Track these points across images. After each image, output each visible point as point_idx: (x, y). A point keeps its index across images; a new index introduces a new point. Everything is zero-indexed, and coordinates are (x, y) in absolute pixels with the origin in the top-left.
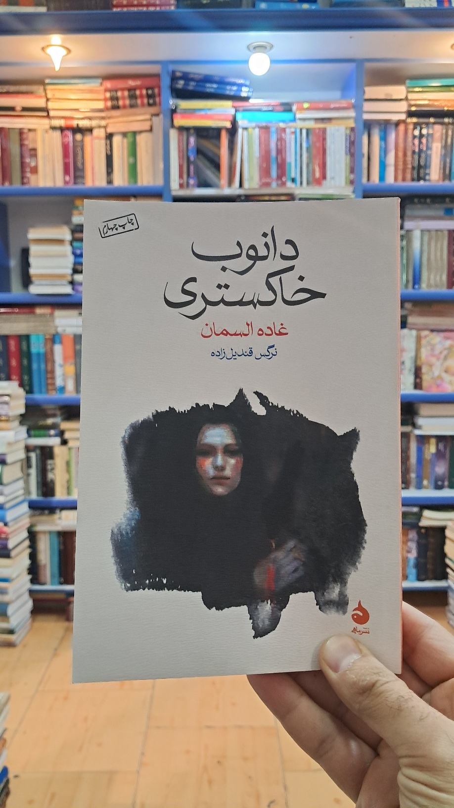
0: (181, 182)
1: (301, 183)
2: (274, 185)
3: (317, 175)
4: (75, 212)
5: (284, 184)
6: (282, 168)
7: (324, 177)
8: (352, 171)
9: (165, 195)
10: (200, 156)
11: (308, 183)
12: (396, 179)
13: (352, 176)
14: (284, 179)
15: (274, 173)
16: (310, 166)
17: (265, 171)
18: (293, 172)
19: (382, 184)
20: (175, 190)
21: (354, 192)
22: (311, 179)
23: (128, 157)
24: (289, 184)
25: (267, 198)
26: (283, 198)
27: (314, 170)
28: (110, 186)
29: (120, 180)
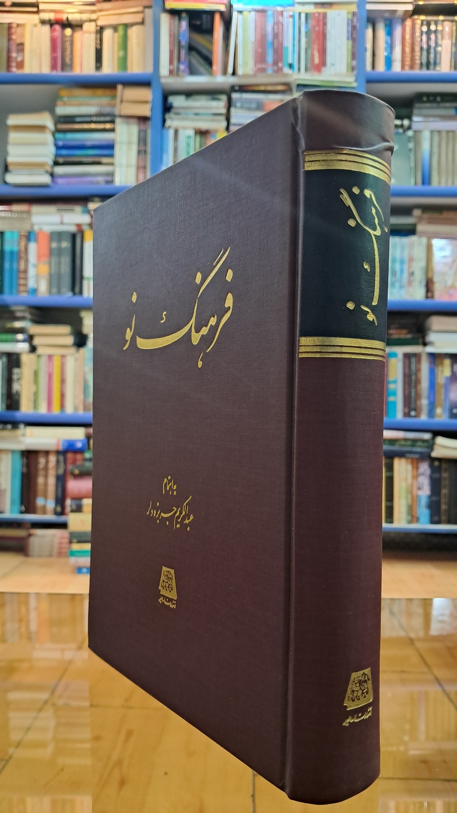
0: (172, 68)
1: (299, 70)
2: (270, 71)
3: (317, 61)
4: (59, 103)
5: (280, 70)
6: (279, 53)
7: (323, 63)
8: (354, 56)
9: (154, 84)
11: (306, 69)
12: (403, 67)
13: (354, 63)
14: (280, 65)
15: (270, 58)
16: (309, 51)
17: (260, 58)
18: (290, 58)
19: (389, 72)
20: (165, 77)
21: (356, 81)
22: (309, 65)
23: (119, 50)
24: (286, 70)
25: (262, 88)
26: (280, 88)
27: (313, 56)
28: (98, 73)
29: (109, 69)
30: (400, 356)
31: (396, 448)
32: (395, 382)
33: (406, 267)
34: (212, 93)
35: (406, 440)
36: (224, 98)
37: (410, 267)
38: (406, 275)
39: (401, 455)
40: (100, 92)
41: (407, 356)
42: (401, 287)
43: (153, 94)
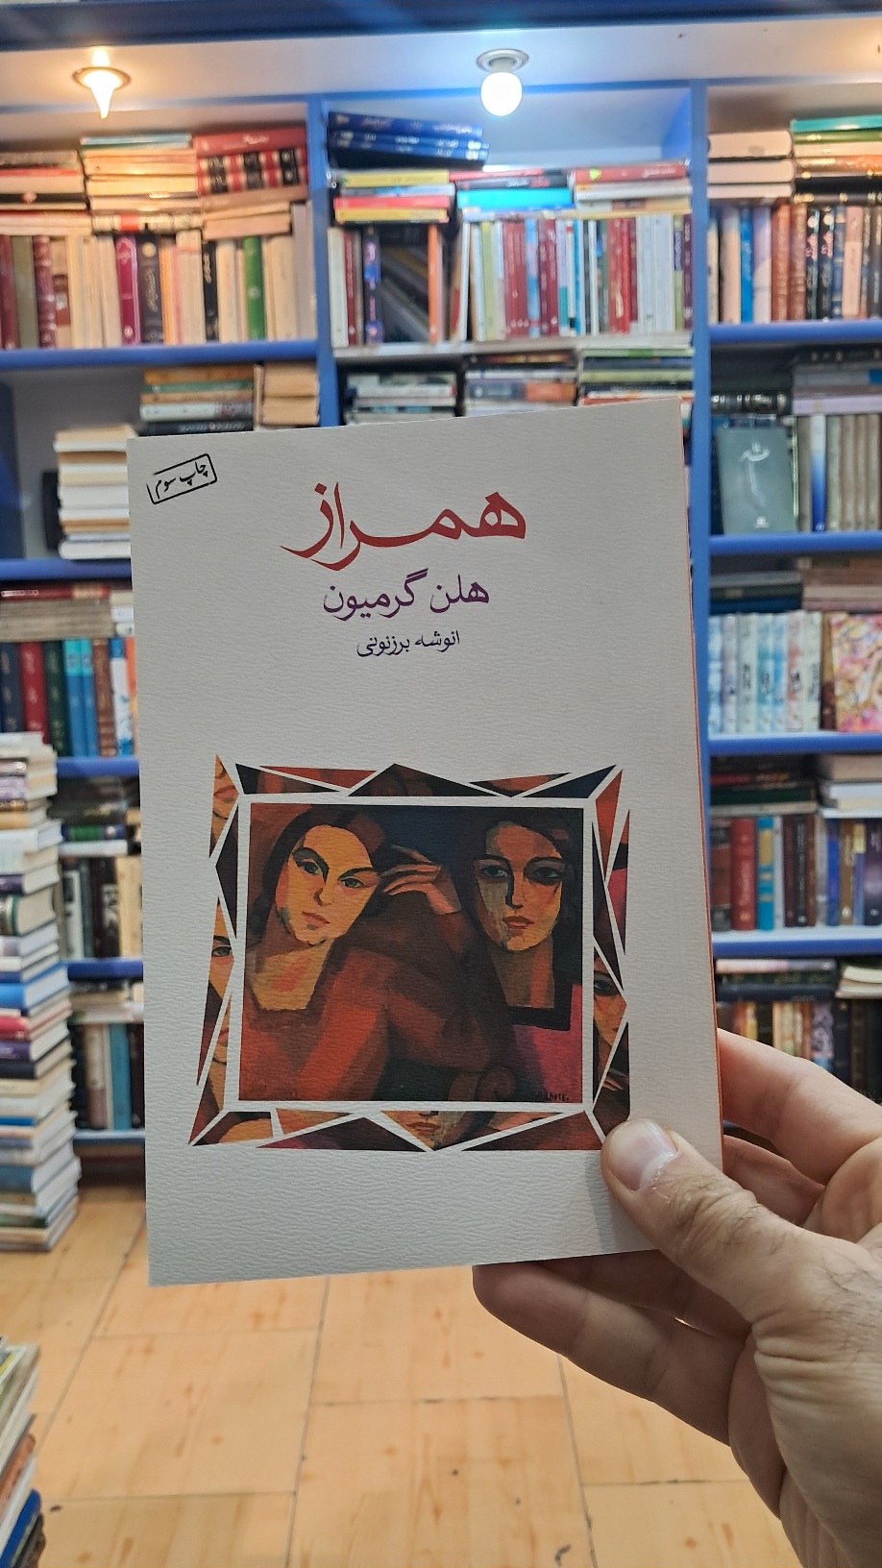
0: (352, 331)
1: (589, 329)
2: (535, 333)
3: (620, 312)
4: (146, 397)
5: (553, 331)
6: (550, 298)
7: (633, 315)
8: (688, 301)
9: (321, 359)
10: (387, 280)
11: (601, 329)
12: (774, 316)
13: (688, 313)
14: (554, 321)
15: (534, 311)
16: (606, 293)
17: (516, 309)
18: (573, 307)
19: (748, 326)
20: (341, 349)
21: (692, 344)
22: (606, 319)
23: (247, 287)
24: (565, 330)
25: (521, 359)
26: (553, 359)
27: (613, 304)
28: (212, 344)
29: (232, 332)
30: (778, 823)
31: (776, 986)
32: (770, 869)
33: (784, 665)
34: (429, 368)
35: (791, 973)
36: (451, 377)
37: (791, 666)
38: (784, 680)
39: (784, 997)
40: (219, 374)
41: (789, 821)
42: (777, 702)
43: (320, 379)
